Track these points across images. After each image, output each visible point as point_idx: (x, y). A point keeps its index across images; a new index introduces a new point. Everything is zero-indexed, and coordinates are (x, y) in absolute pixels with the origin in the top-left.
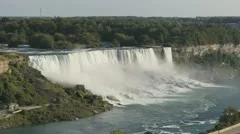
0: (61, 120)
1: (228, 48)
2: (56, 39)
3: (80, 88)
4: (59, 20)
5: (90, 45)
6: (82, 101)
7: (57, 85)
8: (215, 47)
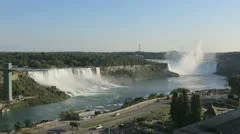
0: (44, 103)
1: (128, 68)
2: (42, 63)
3: (54, 87)
4: (43, 53)
5: (59, 66)
6: (55, 94)
7: (42, 86)
8: (121, 67)
